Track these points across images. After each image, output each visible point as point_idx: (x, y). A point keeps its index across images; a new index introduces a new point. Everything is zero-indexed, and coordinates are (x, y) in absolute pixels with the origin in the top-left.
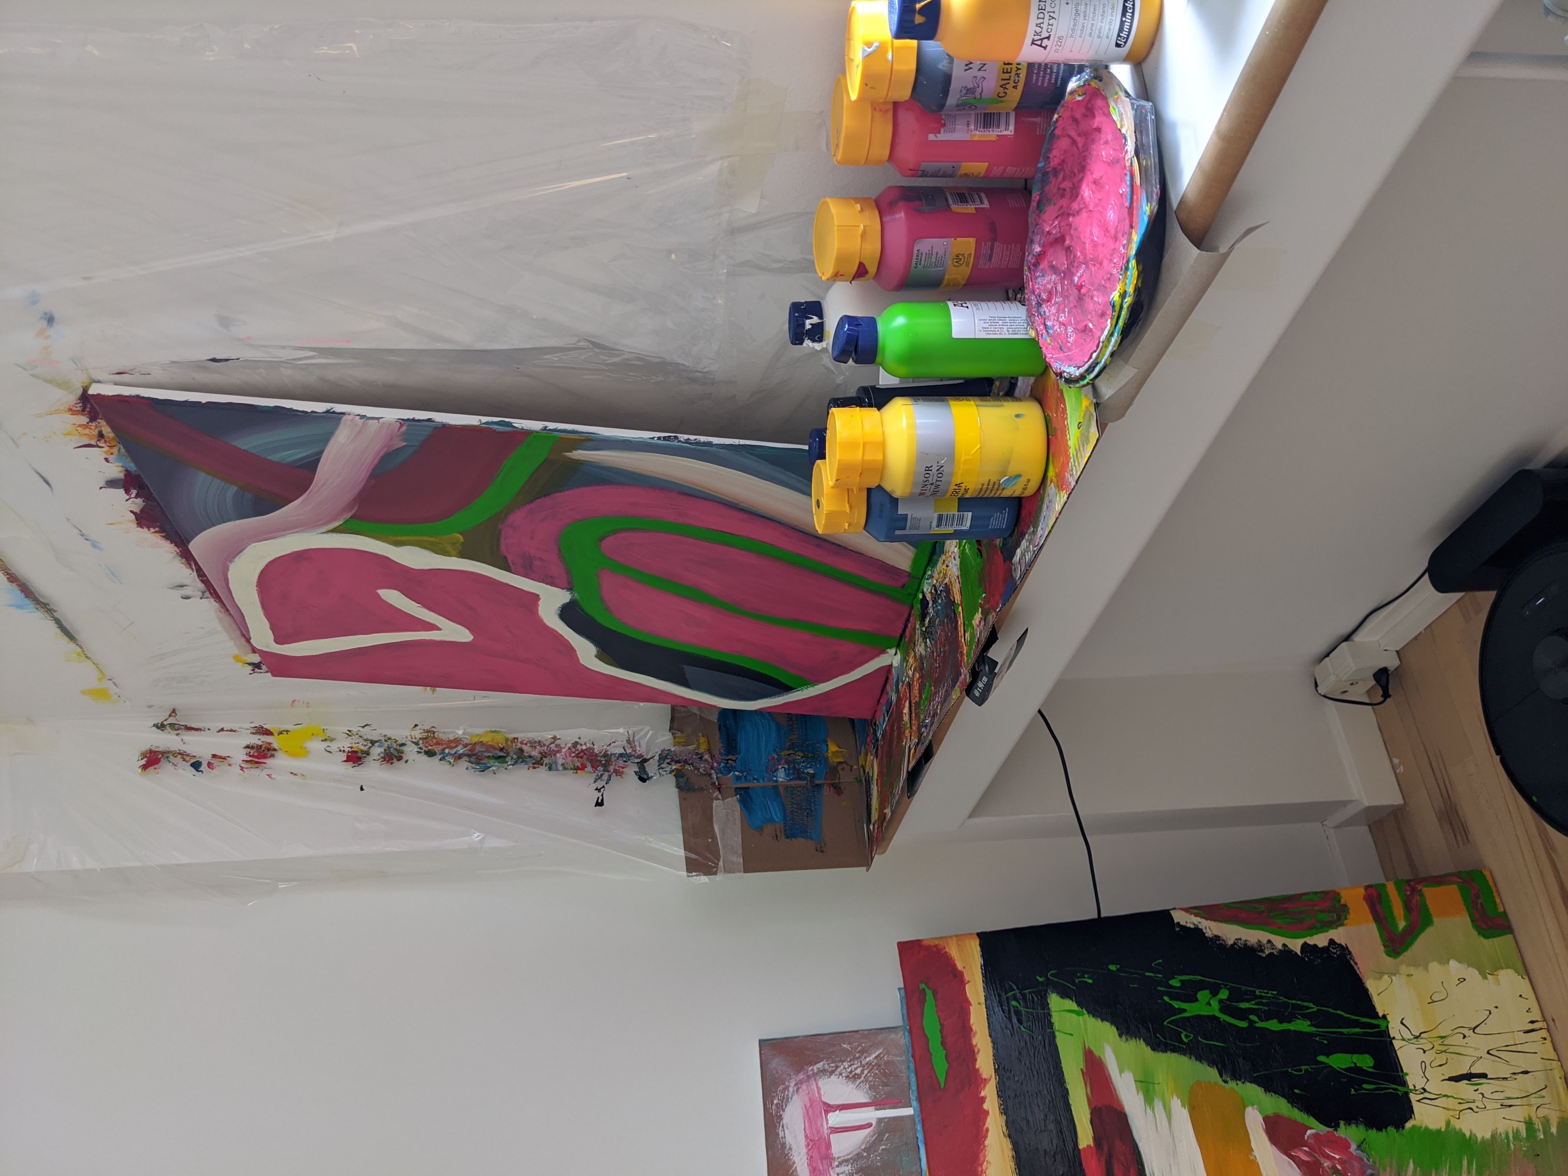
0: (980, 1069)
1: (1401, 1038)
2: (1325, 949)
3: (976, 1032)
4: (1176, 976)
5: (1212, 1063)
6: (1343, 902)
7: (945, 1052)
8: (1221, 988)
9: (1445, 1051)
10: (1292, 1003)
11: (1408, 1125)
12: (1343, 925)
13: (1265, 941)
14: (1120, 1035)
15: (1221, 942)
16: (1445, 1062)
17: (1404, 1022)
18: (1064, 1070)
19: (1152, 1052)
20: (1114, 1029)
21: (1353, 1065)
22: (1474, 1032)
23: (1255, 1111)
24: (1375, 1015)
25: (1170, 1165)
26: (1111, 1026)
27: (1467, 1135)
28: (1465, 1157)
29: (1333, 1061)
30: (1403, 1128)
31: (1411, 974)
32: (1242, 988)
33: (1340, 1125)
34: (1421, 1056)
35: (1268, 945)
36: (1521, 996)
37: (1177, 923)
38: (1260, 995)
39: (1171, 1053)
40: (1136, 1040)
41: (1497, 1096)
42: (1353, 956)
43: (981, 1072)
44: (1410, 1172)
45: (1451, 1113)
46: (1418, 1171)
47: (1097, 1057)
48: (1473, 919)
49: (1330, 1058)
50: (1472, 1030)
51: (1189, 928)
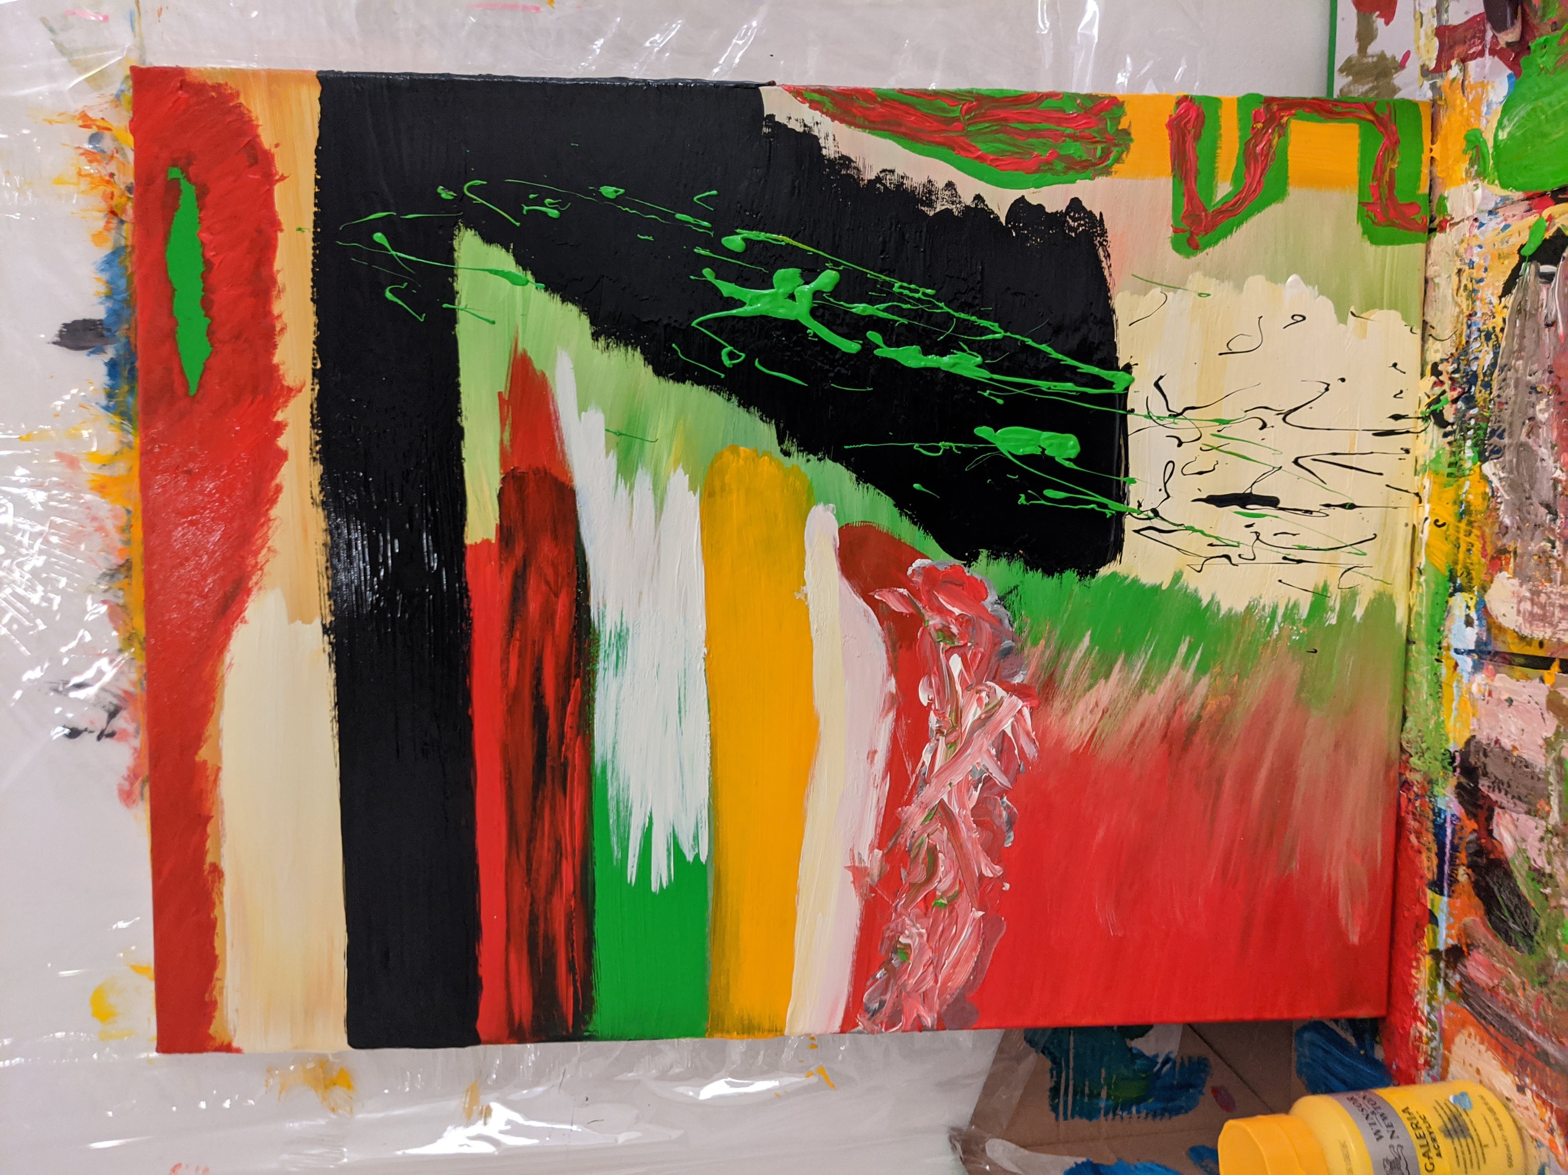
0: (281, 367)
1: (1146, 413)
2: (1057, 219)
3: (284, 288)
4: (738, 231)
5: (767, 414)
6: (1123, 125)
7: (208, 321)
8: (827, 267)
9: (1217, 448)
10: (958, 319)
11: (1104, 571)
12: (1107, 172)
13: (940, 184)
14: (595, 336)
15: (851, 172)
16: (1211, 468)
17: (1160, 383)
18: (462, 389)
19: (656, 378)
20: (585, 321)
21: (1038, 452)
22: (1284, 419)
23: (829, 513)
24: (1110, 362)
25: (641, 594)
26: (580, 315)
27: (1205, 603)
28: (1188, 639)
29: (1004, 440)
30: (1093, 575)
31: (1207, 292)
32: (867, 273)
33: (980, 557)
34: (1171, 451)
35: (947, 192)
36: (1395, 365)
37: (768, 116)
38: (901, 293)
39: (693, 385)
40: (627, 350)
41: (1283, 540)
42: (1107, 241)
43: (281, 372)
44: (1078, 654)
45: (1190, 559)
46: (1095, 652)
47: (539, 374)
48: (1366, 200)
49: (1000, 433)
50: (1282, 416)
51: (793, 130)
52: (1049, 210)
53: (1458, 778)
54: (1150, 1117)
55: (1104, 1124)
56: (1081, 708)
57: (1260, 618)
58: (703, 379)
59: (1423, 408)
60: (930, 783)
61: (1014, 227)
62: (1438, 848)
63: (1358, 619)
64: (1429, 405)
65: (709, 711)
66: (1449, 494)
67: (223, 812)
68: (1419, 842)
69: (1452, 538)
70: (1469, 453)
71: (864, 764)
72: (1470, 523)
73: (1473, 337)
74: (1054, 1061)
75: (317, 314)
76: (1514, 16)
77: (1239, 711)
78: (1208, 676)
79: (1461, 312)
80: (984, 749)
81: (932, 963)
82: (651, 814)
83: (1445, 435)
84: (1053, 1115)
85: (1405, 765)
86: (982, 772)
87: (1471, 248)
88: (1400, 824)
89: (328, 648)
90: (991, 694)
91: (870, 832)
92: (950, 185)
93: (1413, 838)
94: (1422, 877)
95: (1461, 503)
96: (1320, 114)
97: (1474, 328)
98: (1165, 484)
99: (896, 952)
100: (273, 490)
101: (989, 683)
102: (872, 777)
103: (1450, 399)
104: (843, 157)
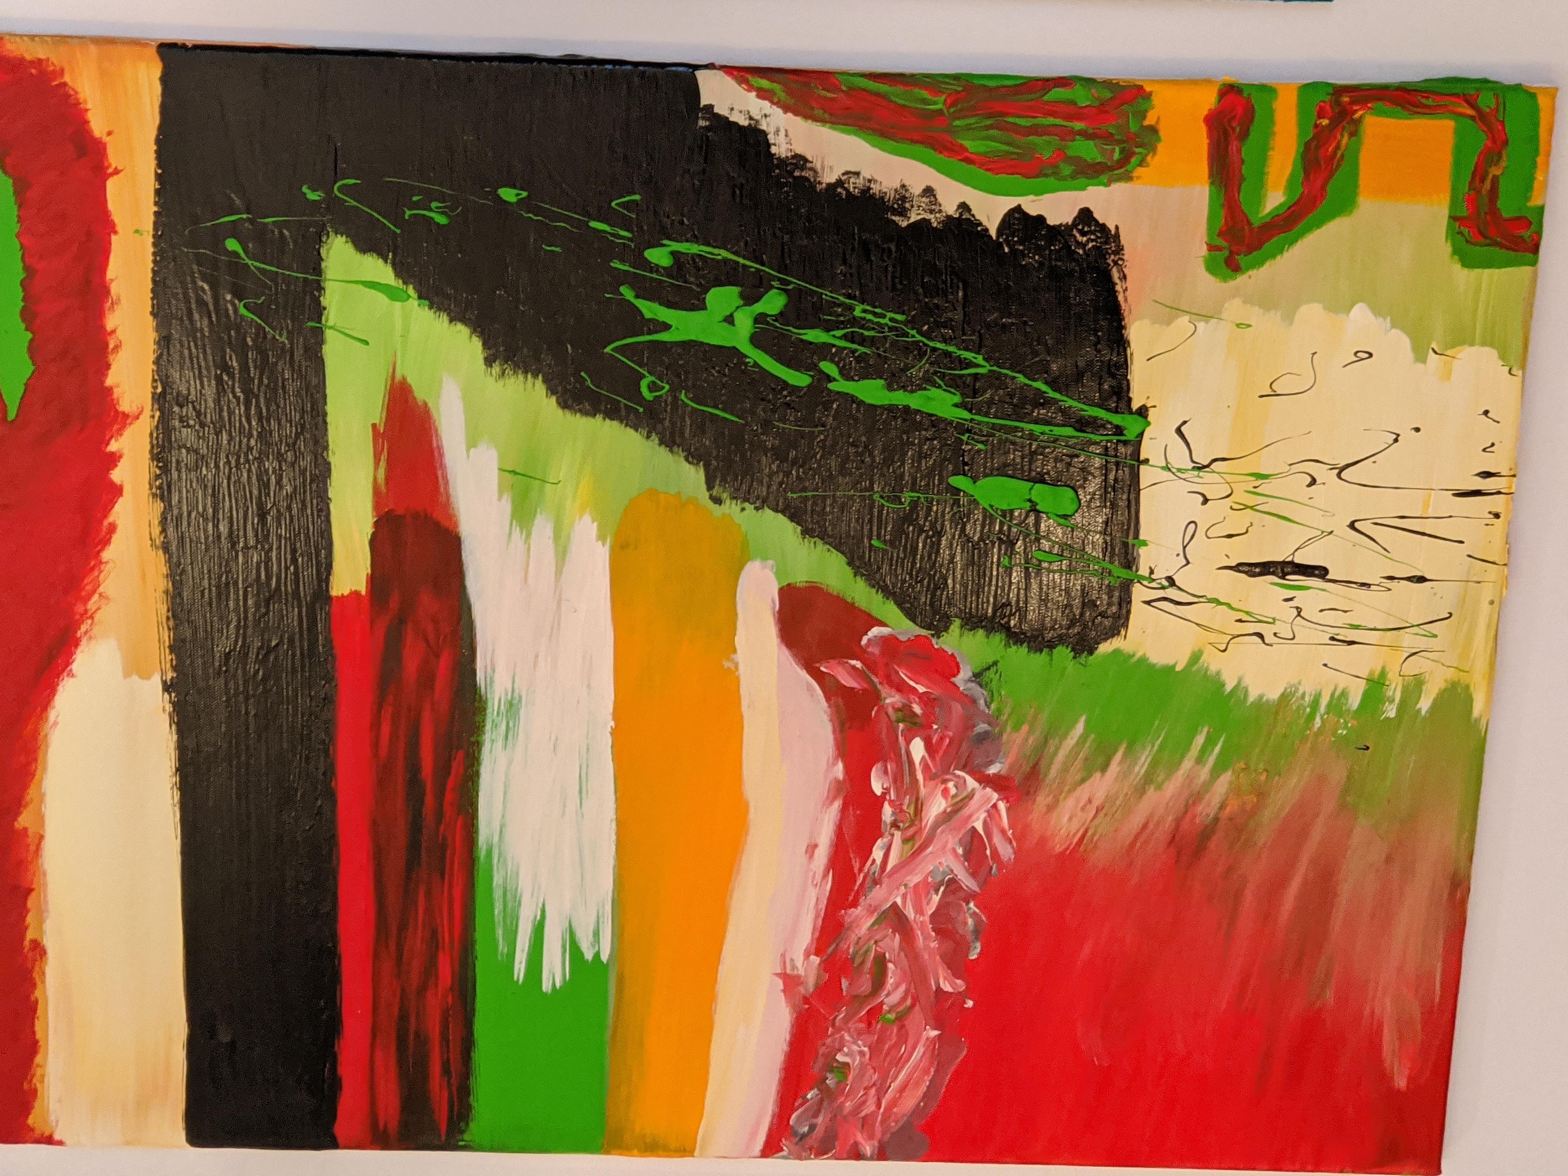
0: (115, 390)
1: (1164, 465)
2: (1061, 233)
3: (119, 299)
4: (665, 242)
5: (695, 457)
6: (1150, 121)
7: (29, 336)
8: (772, 287)
9: (1251, 508)
10: (934, 349)
11: (1105, 648)
12: (1129, 177)
13: (916, 189)
14: (489, 361)
15: (806, 173)
16: (1244, 531)
17: (1183, 429)
18: (329, 419)
19: (560, 412)
20: (477, 344)
21: (1027, 506)
22: (1339, 476)
23: (767, 571)
24: (1122, 404)
25: (537, 657)
26: (471, 337)
27: (1229, 688)
28: (1205, 730)
29: (986, 493)
30: (1091, 652)
31: (1248, 323)
32: (822, 294)
33: (952, 627)
34: (1193, 508)
35: (924, 199)
36: (1486, 413)
37: (705, 106)
38: (864, 319)
39: (604, 419)
40: (526, 378)
41: (1330, 618)
42: (1123, 260)
43: (115, 396)
44: (1070, 742)
45: (1212, 637)
46: (1089, 742)
47: (420, 404)
48: (1459, 214)
49: (980, 485)
50: (1337, 471)
51: (735, 124)
52: (1051, 221)
56: (1068, 805)
57: (1298, 708)
58: (618, 412)
60: (881, 884)
63: (1423, 712)
65: (616, 792)
67: (45, 885)
71: (802, 858)
75: (158, 329)
77: (1266, 813)
78: (1229, 773)
80: (950, 846)
81: (874, 1085)
82: (544, 905)
86: (945, 874)
89: (169, 708)
90: (961, 784)
91: (805, 936)
92: (929, 191)
96: (1403, 108)
98: (1184, 547)
99: (831, 1071)
100: (104, 530)
101: (958, 772)
102: (811, 874)
104: (796, 156)
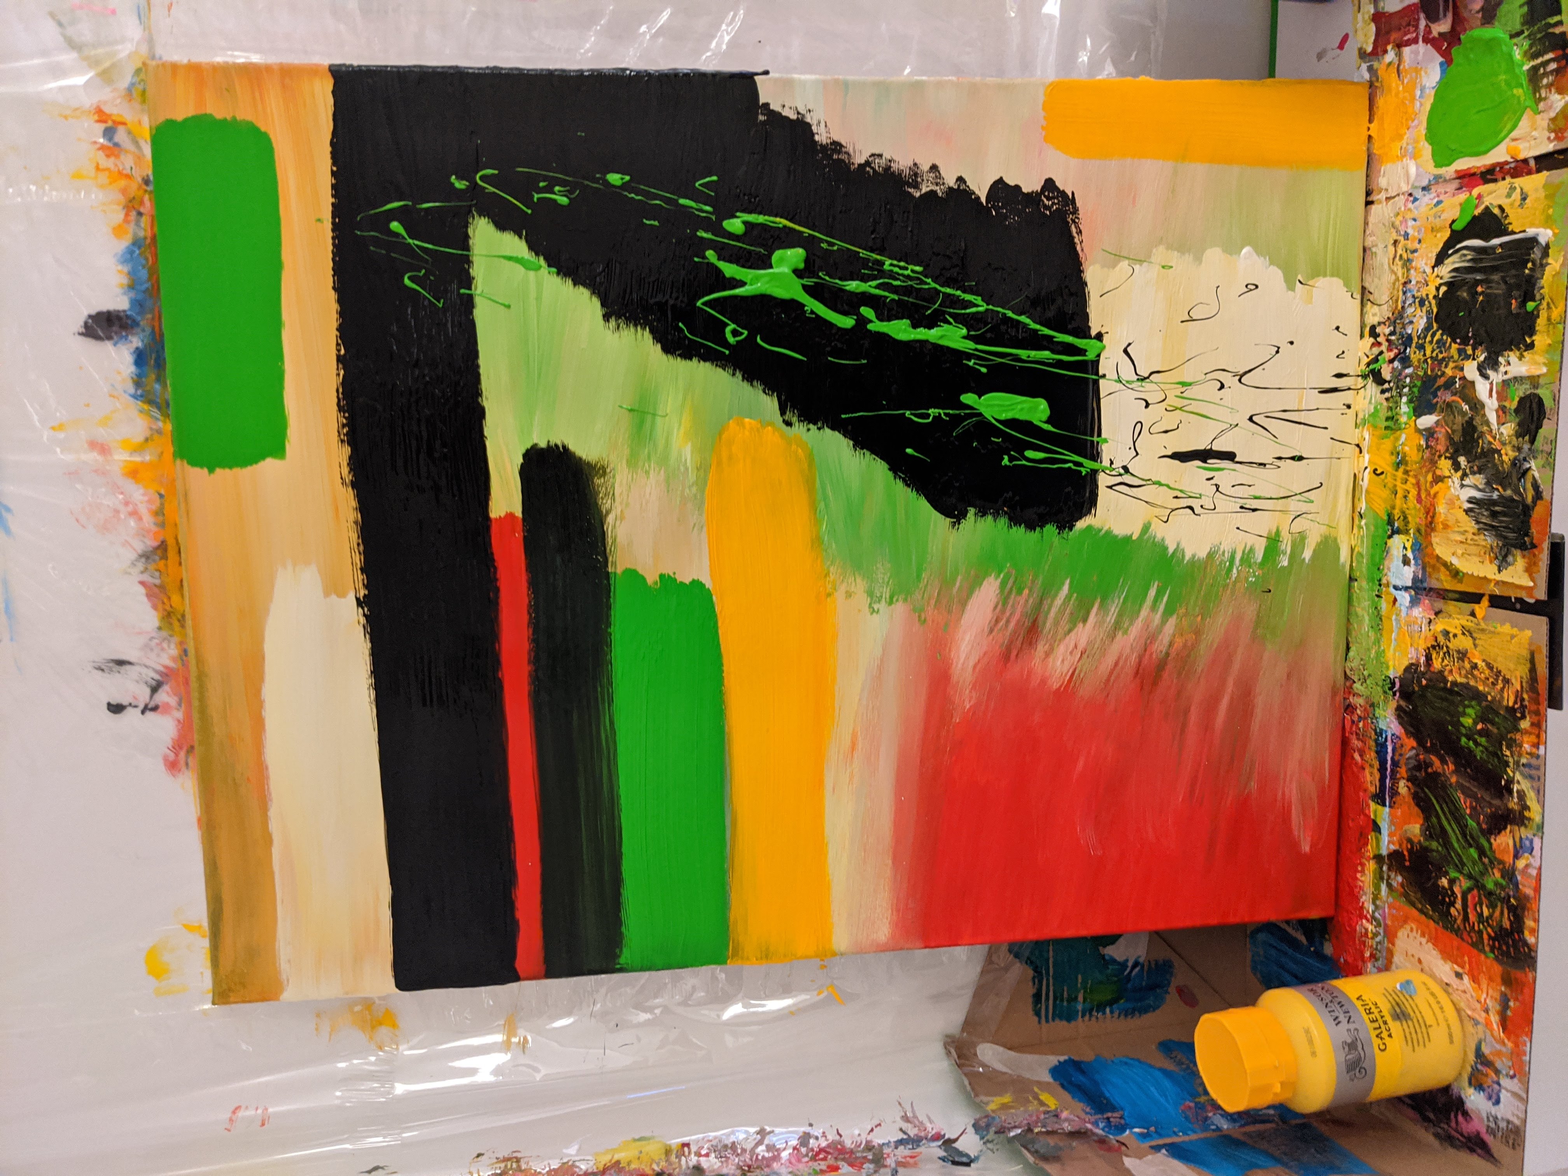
1: (1116, 378)
2: (1033, 199)
4: (738, 214)
5: (770, 387)
9: (1180, 409)
10: (944, 294)
11: (1080, 525)
13: (925, 167)
14: (606, 317)
15: (842, 156)
16: (1175, 427)
17: (1129, 349)
18: (482, 371)
19: (664, 356)
20: (596, 303)
21: (1018, 416)
22: (1240, 380)
24: (1083, 331)
26: (591, 298)
27: (1171, 550)
28: (1156, 583)
29: (988, 406)
30: (1071, 529)
31: (1170, 264)
32: (859, 253)
33: (969, 515)
34: (1139, 412)
35: (931, 175)
36: (1337, 328)
37: (763, 104)
38: (891, 271)
39: (699, 361)
40: (637, 331)
41: (1240, 491)
42: (1078, 218)
44: (1059, 601)
45: (1157, 511)
46: (1073, 599)
49: (985, 400)
50: (1238, 377)
51: (787, 118)
52: (1025, 190)
53: (1398, 701)
54: (1122, 1017)
55: (1081, 1025)
56: (1061, 650)
57: (1221, 563)
58: (708, 356)
59: (1363, 367)
61: (993, 206)
62: (1380, 765)
63: (1307, 561)
64: (1368, 364)
66: (1387, 444)
68: (1362, 759)
69: (1390, 485)
70: (1404, 408)
72: (1406, 472)
73: (1408, 303)
74: (1036, 970)
75: (339, 301)
76: (1446, 9)
77: (1202, 647)
78: (1175, 617)
79: (1397, 279)
83: (1383, 392)
84: (1036, 1019)
85: (1349, 691)
87: (1406, 221)
88: (1345, 743)
89: (363, 620)
92: (934, 168)
93: (1357, 756)
94: (1365, 790)
95: (1398, 454)
97: (1409, 294)
98: (1134, 443)
103: (1387, 360)
104: (835, 143)
